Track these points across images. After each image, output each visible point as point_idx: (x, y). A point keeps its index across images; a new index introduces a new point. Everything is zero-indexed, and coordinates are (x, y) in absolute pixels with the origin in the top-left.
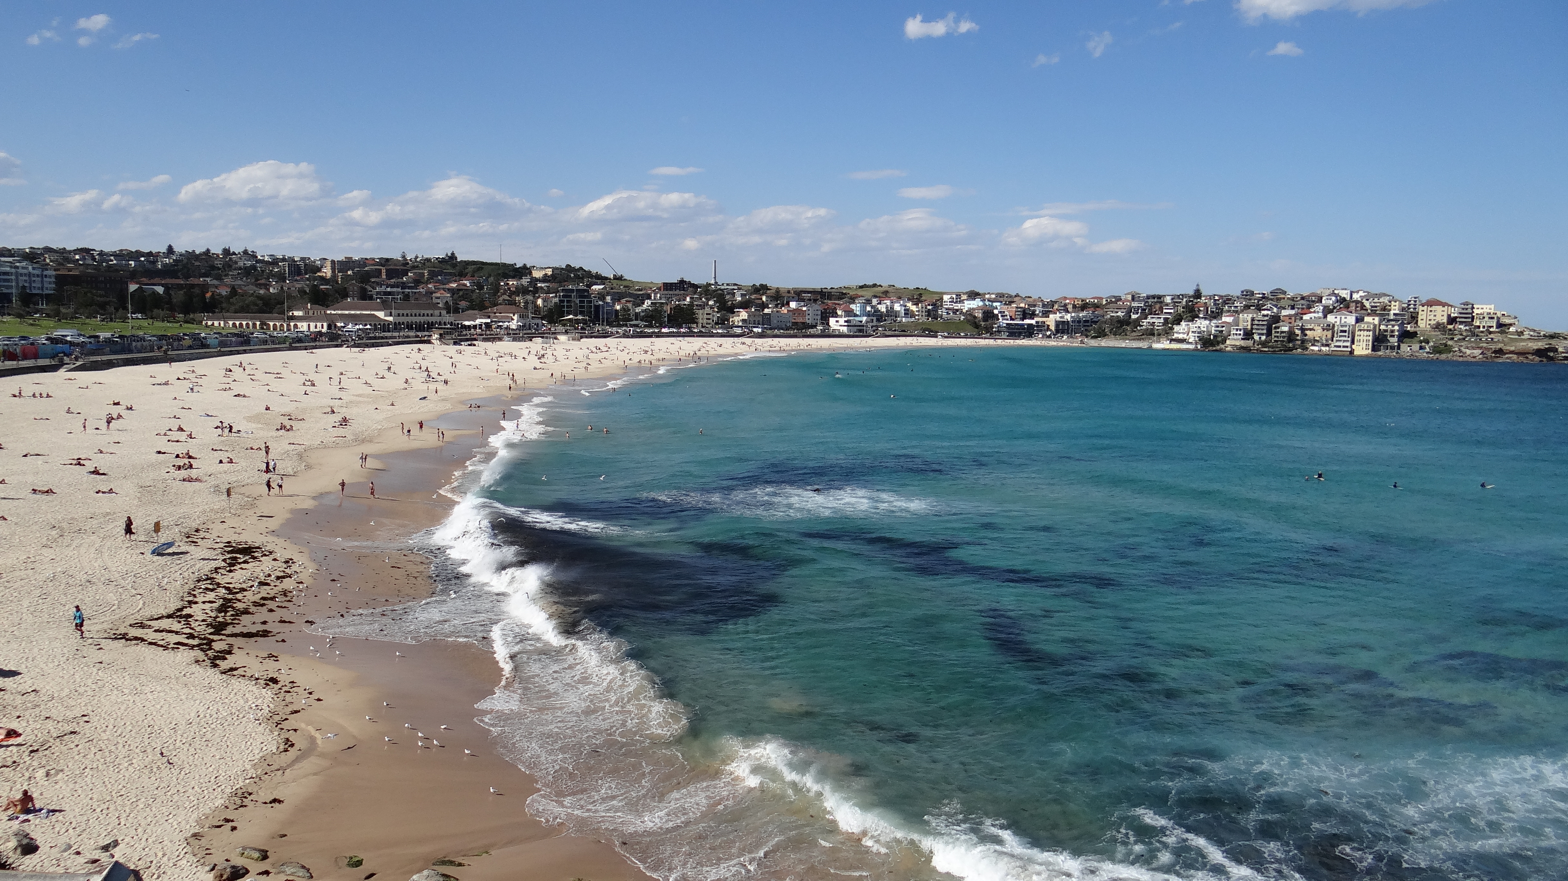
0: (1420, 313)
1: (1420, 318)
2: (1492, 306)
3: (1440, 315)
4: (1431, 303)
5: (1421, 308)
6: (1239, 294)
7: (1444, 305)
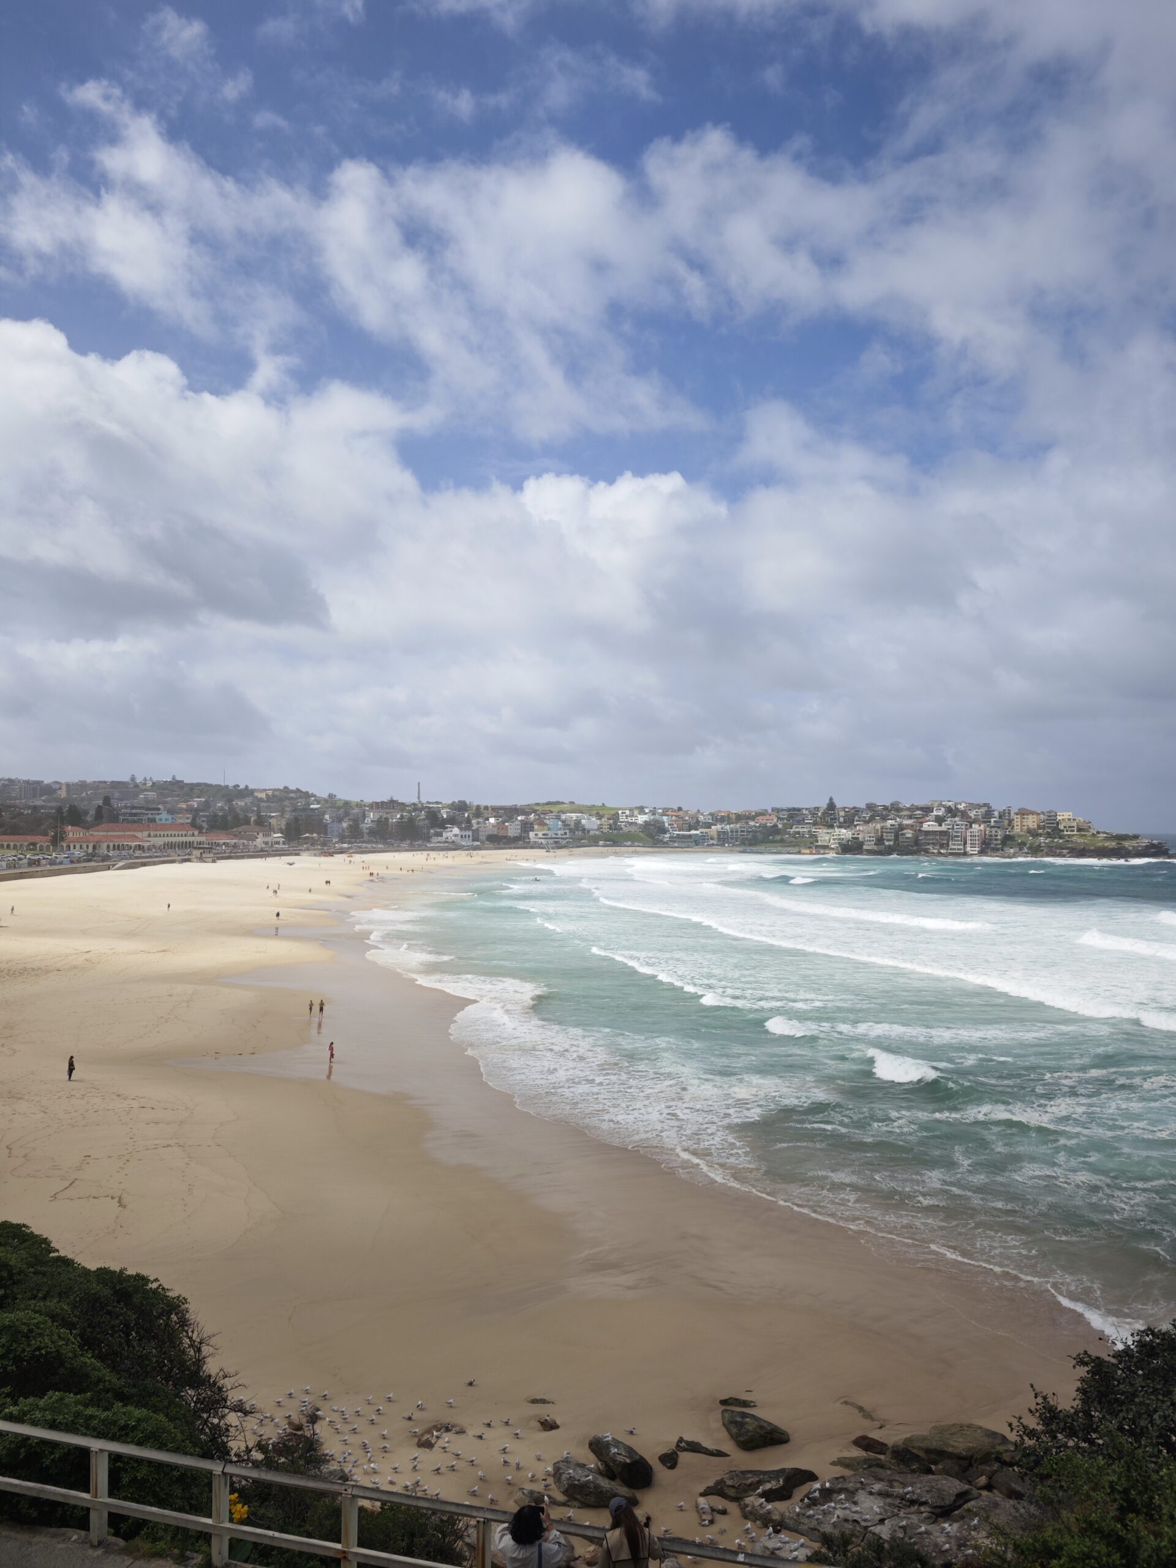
0: (1016, 820)
1: (1016, 824)
2: (1071, 813)
3: (1031, 822)
4: (1023, 813)
5: (1016, 816)
6: (864, 806)
7: (1033, 813)
